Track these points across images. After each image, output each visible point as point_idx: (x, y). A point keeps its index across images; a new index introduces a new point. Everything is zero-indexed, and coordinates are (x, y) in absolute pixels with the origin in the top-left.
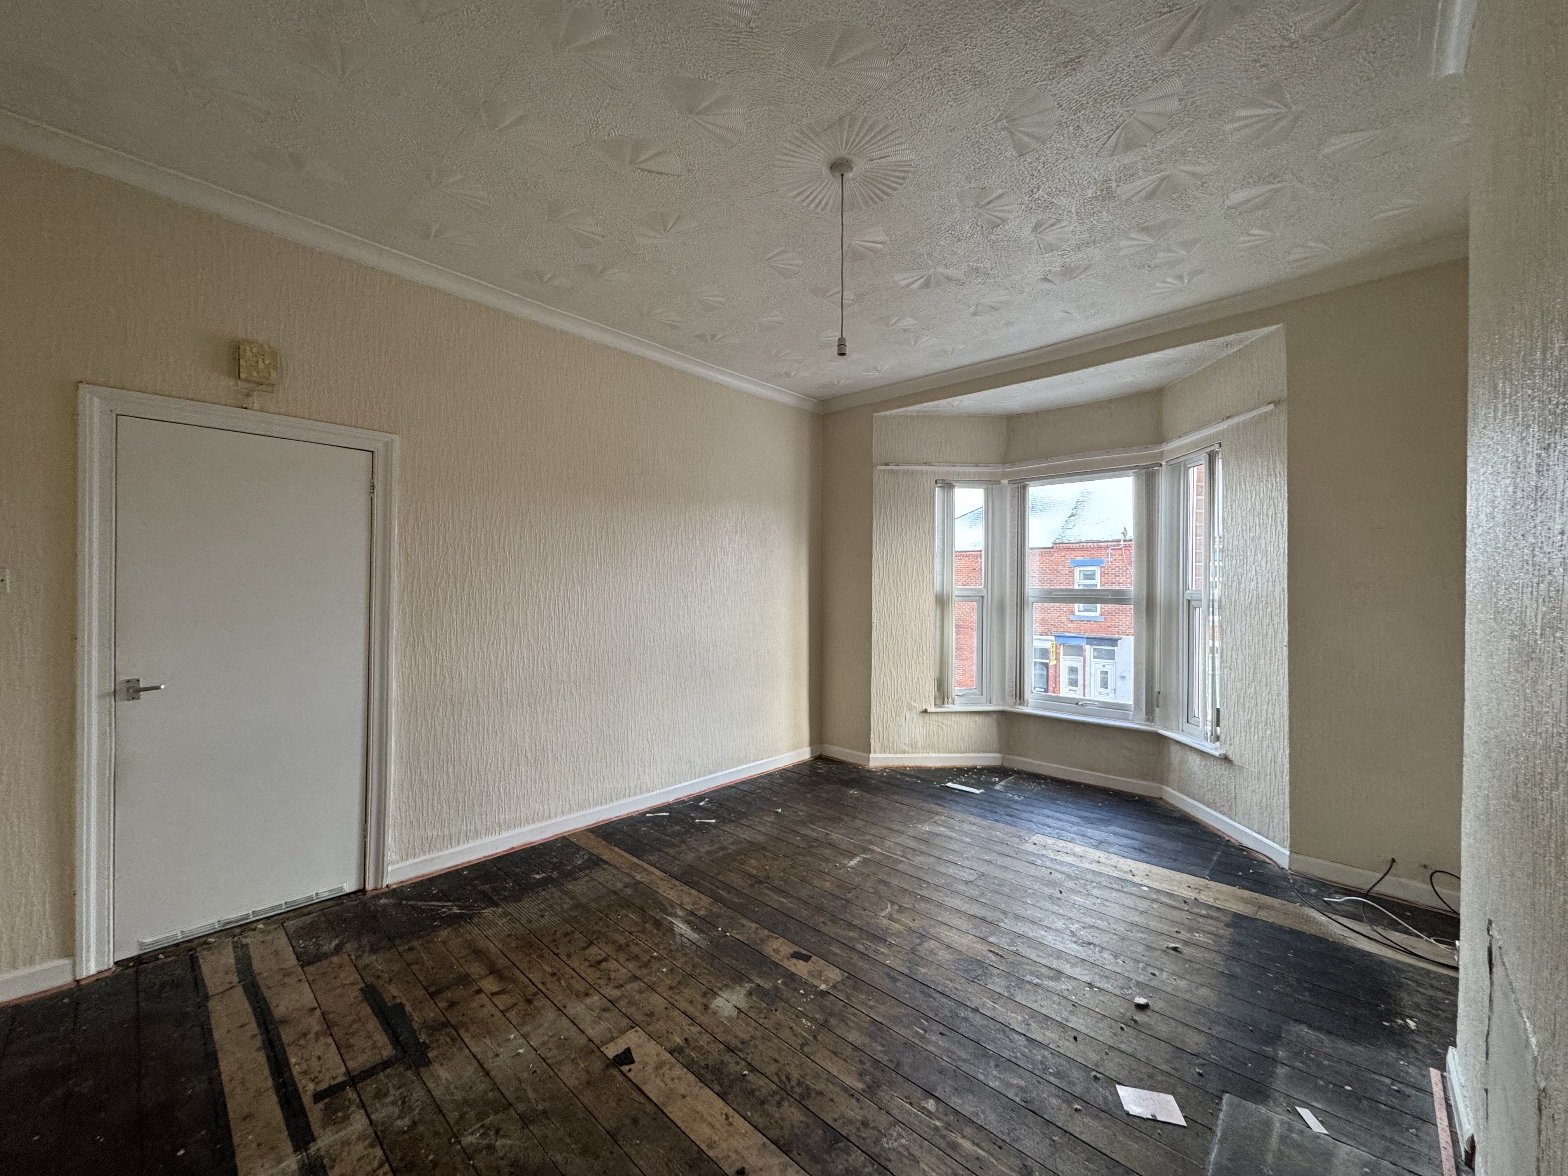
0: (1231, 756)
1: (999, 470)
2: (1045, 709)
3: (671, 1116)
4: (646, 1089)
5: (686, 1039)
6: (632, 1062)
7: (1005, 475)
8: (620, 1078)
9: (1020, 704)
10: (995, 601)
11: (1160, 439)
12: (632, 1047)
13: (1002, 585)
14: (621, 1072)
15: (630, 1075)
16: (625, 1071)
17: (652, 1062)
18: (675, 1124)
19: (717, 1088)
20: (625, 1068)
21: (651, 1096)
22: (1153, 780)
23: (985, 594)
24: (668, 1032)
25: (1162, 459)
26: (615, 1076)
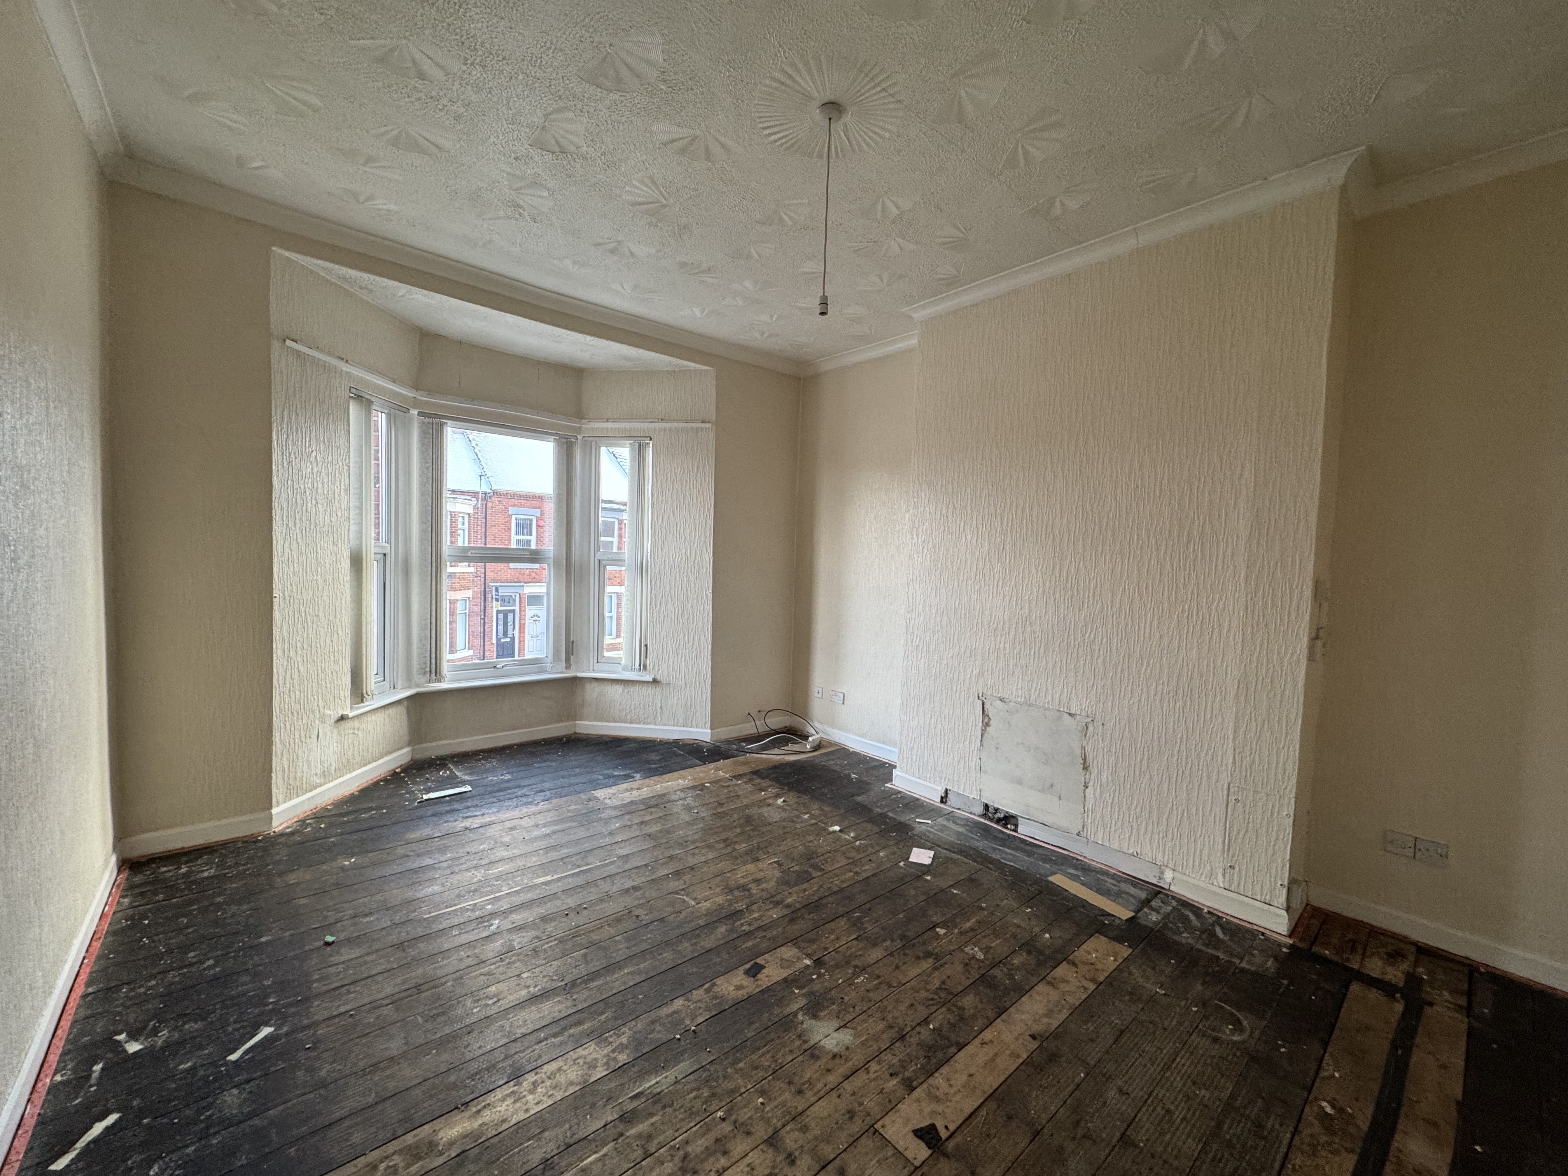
0: (659, 678)
1: (410, 393)
2: (459, 680)
3: (995, 1086)
4: (968, 1110)
5: (891, 1075)
6: (932, 1127)
7: (416, 403)
8: (958, 1138)
9: (439, 681)
10: (400, 558)
11: (580, 415)
12: (910, 1127)
13: (407, 540)
14: (947, 1139)
15: (952, 1128)
16: (948, 1134)
17: (928, 1107)
18: (1001, 1084)
19: (953, 1050)
20: (944, 1134)
21: (976, 1104)
22: (568, 720)
23: (387, 551)
24: (881, 1092)
25: (580, 434)
26: (957, 1145)
